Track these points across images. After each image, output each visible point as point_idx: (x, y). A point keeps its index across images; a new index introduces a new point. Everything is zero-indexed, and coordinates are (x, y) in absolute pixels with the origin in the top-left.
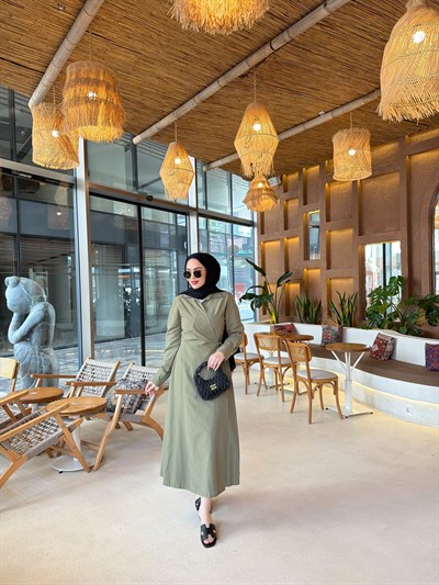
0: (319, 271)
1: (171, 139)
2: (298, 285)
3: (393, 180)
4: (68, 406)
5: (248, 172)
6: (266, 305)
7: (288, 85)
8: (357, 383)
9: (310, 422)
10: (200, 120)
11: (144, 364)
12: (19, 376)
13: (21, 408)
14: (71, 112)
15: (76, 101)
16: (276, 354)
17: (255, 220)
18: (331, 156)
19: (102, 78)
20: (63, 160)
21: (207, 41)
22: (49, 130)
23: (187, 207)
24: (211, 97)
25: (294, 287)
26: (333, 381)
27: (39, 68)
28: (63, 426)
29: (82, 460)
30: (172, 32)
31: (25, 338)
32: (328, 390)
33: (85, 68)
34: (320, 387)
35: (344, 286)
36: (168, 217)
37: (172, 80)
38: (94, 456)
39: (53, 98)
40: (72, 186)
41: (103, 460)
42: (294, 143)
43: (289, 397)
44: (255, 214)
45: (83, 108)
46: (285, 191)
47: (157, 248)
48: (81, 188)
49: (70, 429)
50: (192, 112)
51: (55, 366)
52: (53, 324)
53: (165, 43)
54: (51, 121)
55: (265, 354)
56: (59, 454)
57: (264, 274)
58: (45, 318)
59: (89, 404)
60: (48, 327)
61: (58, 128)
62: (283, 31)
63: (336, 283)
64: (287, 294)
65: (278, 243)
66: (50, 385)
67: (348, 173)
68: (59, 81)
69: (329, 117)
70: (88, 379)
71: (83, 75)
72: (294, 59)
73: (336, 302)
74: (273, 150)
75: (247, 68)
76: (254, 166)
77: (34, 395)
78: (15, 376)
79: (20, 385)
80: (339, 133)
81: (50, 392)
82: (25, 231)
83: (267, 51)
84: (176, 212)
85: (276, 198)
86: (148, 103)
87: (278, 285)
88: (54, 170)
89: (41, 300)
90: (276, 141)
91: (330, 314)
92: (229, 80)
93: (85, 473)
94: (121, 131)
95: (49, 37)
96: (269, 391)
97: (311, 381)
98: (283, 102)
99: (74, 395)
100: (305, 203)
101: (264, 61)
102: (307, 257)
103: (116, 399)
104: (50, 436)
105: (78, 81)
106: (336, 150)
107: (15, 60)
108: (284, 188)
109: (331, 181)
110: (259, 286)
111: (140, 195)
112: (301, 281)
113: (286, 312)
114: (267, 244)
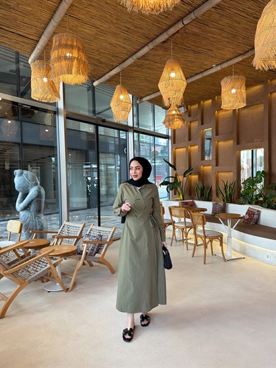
0: (210, 167)
1: (118, 83)
2: (197, 176)
3: (260, 109)
4: (53, 251)
5: (167, 104)
6: (176, 188)
7: (193, 47)
8: (235, 239)
9: (205, 263)
10: (136, 71)
11: (99, 225)
12: (23, 232)
13: (24, 251)
14: (56, 66)
15: (59, 58)
16: (183, 220)
17: (170, 135)
18: (220, 94)
19: (75, 44)
20: (50, 96)
21: (142, 20)
22: (42, 78)
23: (127, 126)
24: (143, 56)
25: (195, 177)
26: (220, 237)
27: (35, 38)
28: (51, 263)
29: (62, 285)
30: (119, 14)
31: (26, 208)
32: (216, 243)
33: (64, 38)
34: (211, 241)
35: (227, 176)
36: (114, 133)
37: (119, 45)
38: (69, 282)
39: (44, 57)
40: (56, 113)
41: (75, 284)
42: (195, 85)
43: (191, 247)
44: (170, 130)
45: (64, 63)
46: (190, 116)
47: (107, 152)
48: (61, 115)
49: (55, 265)
50: (131, 65)
51: (45, 226)
52: (43, 200)
53: (114, 21)
54: (43, 72)
55: (175, 219)
56: (48, 281)
57: (175, 169)
58: (39, 195)
59: (65, 250)
60: (40, 201)
61: (47, 76)
62: (190, 12)
63: (222, 175)
64: (189, 182)
65: (184, 149)
66: (42, 237)
67: (230, 104)
68: (48, 47)
69: (219, 68)
70: (65, 234)
71: (63, 42)
72: (197, 31)
73: (222, 187)
74: (183, 89)
75: (167, 37)
76: (171, 99)
77: (32, 243)
78: (20, 232)
79: (23, 237)
80: (225, 78)
81: (42, 242)
82: (25, 141)
83: (180, 25)
84: (119, 129)
85: (184, 120)
86: (103, 60)
87: (184, 176)
88: (44, 103)
89: (36, 184)
90: (185, 84)
91: (217, 195)
92: (155, 45)
93: (64, 293)
94: (87, 78)
95: (42, 18)
96: (178, 243)
97: (205, 237)
98: (189, 58)
99: (57, 244)
100: (202, 124)
101: (177, 32)
102: (203, 158)
103: (83, 246)
104: (42, 269)
105: (60, 46)
106: (223, 90)
107: (21, 33)
108: (189, 114)
109: (219, 110)
110: (172, 177)
111: (98, 119)
112: (199, 173)
113: (189, 193)
114: (177, 150)
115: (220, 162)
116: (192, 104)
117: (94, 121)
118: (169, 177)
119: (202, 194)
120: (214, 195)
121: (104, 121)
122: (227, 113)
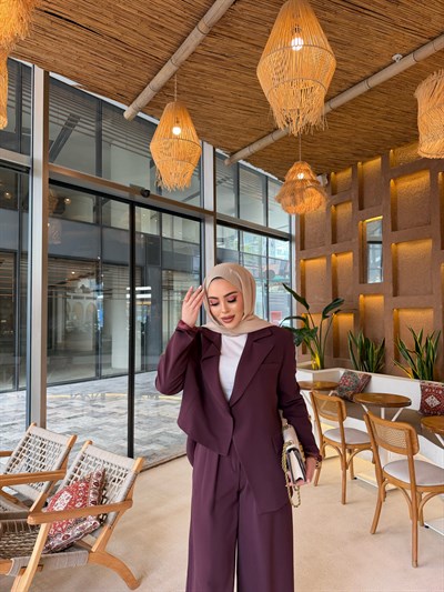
0: (381, 298)
2: (351, 317)
17: (293, 233)
23: (203, 211)
25: (345, 320)
35: (420, 320)
40: (28, 170)
46: (334, 193)
48: (38, 175)
57: (307, 307)
63: (407, 316)
64: (334, 330)
65: (323, 261)
69: (410, 61)
87: (324, 317)
102: (363, 280)
108: (332, 189)
109: (399, 176)
110: (297, 317)
111: (133, 189)
112: (355, 311)
113: (334, 352)
114: (309, 263)
115: (403, 287)
116: (339, 168)
117: (126, 195)
118: (291, 318)
119: (364, 357)
120: (391, 359)
121: (146, 193)
122: (416, 182)
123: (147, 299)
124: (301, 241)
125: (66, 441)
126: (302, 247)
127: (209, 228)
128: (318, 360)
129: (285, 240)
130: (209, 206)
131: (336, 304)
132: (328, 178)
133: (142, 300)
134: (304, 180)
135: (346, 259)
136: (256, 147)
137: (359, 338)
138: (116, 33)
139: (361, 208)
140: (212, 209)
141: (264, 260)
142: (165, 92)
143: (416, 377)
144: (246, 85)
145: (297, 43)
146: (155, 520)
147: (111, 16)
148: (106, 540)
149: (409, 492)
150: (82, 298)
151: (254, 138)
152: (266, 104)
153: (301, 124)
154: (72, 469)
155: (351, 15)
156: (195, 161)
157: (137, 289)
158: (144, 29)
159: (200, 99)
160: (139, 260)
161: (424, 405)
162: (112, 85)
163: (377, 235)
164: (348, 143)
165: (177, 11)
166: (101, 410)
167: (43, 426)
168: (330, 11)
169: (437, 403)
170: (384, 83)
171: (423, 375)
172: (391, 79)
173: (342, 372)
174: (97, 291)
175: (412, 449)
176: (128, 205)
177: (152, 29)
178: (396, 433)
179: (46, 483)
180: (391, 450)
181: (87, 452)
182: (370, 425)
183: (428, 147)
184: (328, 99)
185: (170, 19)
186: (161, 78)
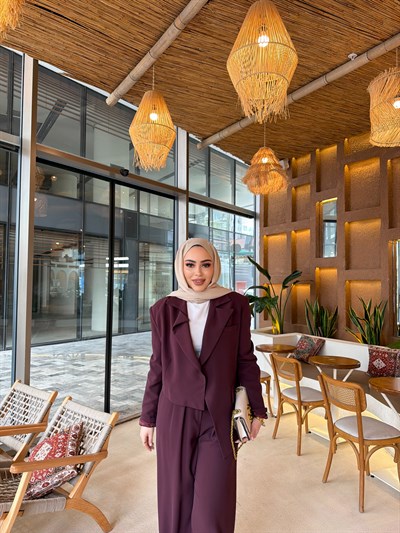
0: (335, 271)
2: (308, 288)
17: (258, 211)
23: (176, 189)
25: (303, 290)
46: (294, 176)
48: (26, 154)
57: (269, 278)
63: (359, 287)
64: (293, 299)
65: (284, 237)
69: (363, 60)
87: (284, 287)
91: (349, 325)
102: (319, 254)
106: (374, 101)
108: (293, 173)
109: (353, 162)
110: (260, 287)
111: (113, 168)
112: (311, 282)
113: (293, 319)
114: (271, 238)
115: (354, 262)
116: (299, 154)
117: (106, 173)
118: (254, 287)
119: (319, 323)
120: (343, 326)
121: (125, 172)
122: (367, 167)
123: (125, 269)
124: (265, 218)
125: (48, 397)
126: (265, 224)
127: (182, 205)
128: (278, 326)
129: (250, 217)
130: (182, 185)
131: (294, 276)
132: (290, 162)
133: (121, 269)
134: (268, 164)
135: (305, 235)
136: (225, 133)
137: (315, 307)
138: (99, 26)
139: (319, 190)
140: (185, 188)
141: (231, 235)
142: (143, 81)
143: (365, 342)
144: (217, 77)
145: (263, 40)
146: (127, 469)
147: (96, 11)
148: (83, 487)
149: (357, 445)
150: (66, 266)
151: (223, 125)
152: (235, 95)
153: (266, 113)
154: (52, 422)
155: (311, 17)
156: (170, 144)
157: (115, 259)
158: (126, 24)
159: (176, 88)
160: (118, 233)
161: (371, 367)
162: (95, 73)
163: (333, 214)
164: (308, 132)
165: (156, 9)
166: (81, 369)
167: (27, 383)
168: (293, 12)
169: (383, 365)
170: (341, 78)
171: (371, 340)
172: (347, 75)
173: (299, 336)
174: (80, 260)
175: (361, 406)
176: (108, 183)
177: (133, 24)
178: (346, 392)
179: (29, 435)
180: (342, 407)
181: (67, 407)
182: (323, 385)
183: (379, 137)
184: (290, 92)
185: (149, 16)
186: (140, 68)
